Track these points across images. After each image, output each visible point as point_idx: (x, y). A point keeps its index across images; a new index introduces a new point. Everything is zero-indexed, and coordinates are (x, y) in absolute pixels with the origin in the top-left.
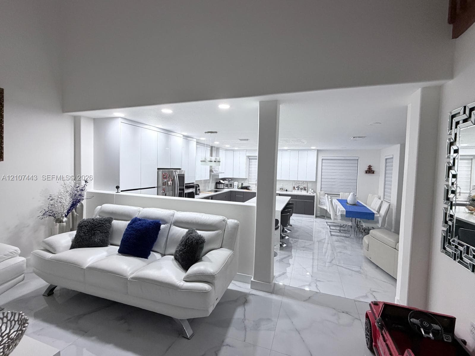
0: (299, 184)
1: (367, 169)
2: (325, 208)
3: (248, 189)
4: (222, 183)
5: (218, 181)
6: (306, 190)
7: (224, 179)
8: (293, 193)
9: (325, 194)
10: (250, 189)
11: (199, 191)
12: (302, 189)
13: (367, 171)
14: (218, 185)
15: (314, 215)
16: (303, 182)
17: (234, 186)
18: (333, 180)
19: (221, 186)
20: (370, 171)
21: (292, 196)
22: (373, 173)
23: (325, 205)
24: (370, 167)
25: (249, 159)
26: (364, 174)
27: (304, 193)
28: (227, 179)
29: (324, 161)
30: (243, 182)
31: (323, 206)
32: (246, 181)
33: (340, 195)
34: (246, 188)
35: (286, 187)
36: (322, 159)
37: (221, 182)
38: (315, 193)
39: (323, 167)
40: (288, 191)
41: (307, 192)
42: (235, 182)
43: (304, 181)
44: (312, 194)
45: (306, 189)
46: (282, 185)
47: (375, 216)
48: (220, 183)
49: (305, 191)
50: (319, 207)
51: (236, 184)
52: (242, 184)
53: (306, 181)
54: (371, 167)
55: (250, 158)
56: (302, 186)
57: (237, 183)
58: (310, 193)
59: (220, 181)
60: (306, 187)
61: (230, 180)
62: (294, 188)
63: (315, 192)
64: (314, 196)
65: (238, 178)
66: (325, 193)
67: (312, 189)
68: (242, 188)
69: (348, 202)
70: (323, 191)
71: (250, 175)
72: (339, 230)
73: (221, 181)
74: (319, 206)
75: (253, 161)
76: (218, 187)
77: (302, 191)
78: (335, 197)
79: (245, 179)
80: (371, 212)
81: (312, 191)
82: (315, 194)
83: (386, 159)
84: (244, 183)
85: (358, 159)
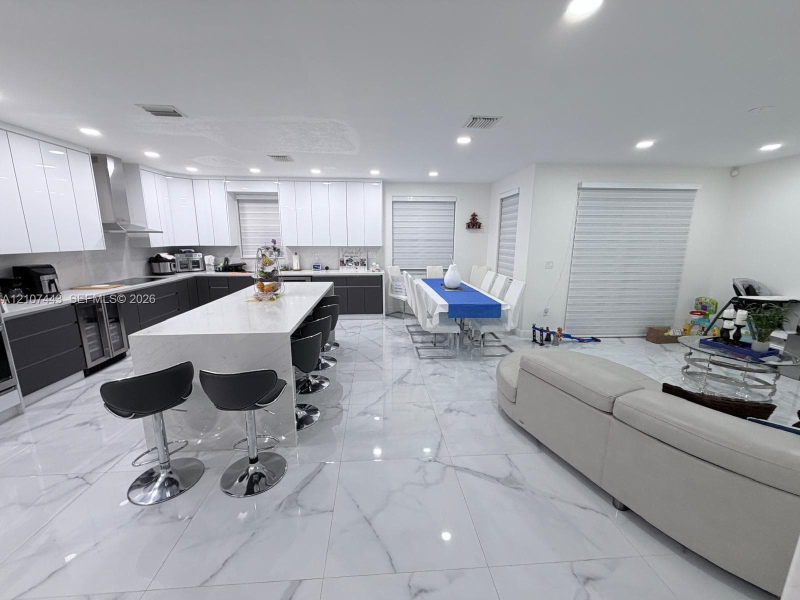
0: (353, 255)
1: (470, 221)
2: (403, 297)
3: (244, 271)
4: (166, 260)
5: (155, 256)
6: (365, 265)
7: (173, 250)
8: (341, 273)
9: (402, 270)
10: (246, 270)
11: (53, 285)
12: (359, 263)
13: (470, 224)
14: (155, 265)
15: (383, 313)
16: (360, 250)
17: (207, 266)
18: (412, 244)
19: (165, 268)
20: (474, 224)
21: (337, 280)
22: (479, 227)
23: (401, 292)
24: (474, 216)
25: (238, 200)
26: (466, 230)
27: (362, 271)
28: (183, 251)
29: (396, 206)
30: (227, 255)
31: (399, 294)
32: (234, 254)
33: (426, 270)
34: (238, 268)
35: (325, 262)
36: (393, 202)
37: (161, 257)
38: (383, 269)
39: (394, 218)
40: (331, 269)
41: (368, 269)
42: (206, 257)
43: (360, 248)
44: (377, 273)
45: (366, 263)
46: (317, 258)
47: (502, 309)
48: (159, 259)
49: (364, 267)
50: (391, 297)
51: (209, 259)
52: (227, 260)
53: (365, 248)
54: (477, 216)
55: (239, 198)
56: (357, 258)
57: (213, 258)
58: (373, 271)
59: (159, 255)
60: (365, 260)
61: (193, 251)
62: (343, 262)
63: (382, 267)
64: (382, 276)
65: (213, 245)
66: (402, 268)
67: (377, 263)
68: (227, 268)
69: (446, 282)
70: (397, 265)
71: (243, 238)
72: (432, 342)
73: (164, 255)
74: (391, 295)
75: (247, 205)
76: (156, 271)
77: (358, 267)
78: (418, 274)
79: (233, 248)
80: (494, 303)
81: (377, 265)
82: (382, 272)
83: (502, 200)
84: (230, 257)
85: (455, 202)
